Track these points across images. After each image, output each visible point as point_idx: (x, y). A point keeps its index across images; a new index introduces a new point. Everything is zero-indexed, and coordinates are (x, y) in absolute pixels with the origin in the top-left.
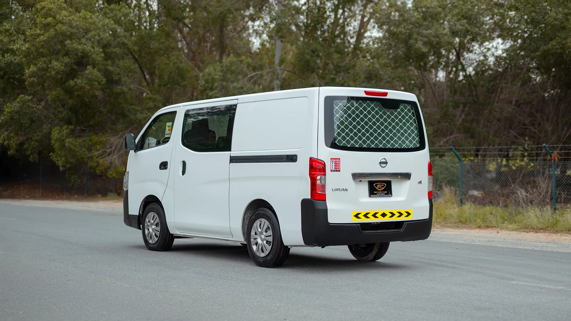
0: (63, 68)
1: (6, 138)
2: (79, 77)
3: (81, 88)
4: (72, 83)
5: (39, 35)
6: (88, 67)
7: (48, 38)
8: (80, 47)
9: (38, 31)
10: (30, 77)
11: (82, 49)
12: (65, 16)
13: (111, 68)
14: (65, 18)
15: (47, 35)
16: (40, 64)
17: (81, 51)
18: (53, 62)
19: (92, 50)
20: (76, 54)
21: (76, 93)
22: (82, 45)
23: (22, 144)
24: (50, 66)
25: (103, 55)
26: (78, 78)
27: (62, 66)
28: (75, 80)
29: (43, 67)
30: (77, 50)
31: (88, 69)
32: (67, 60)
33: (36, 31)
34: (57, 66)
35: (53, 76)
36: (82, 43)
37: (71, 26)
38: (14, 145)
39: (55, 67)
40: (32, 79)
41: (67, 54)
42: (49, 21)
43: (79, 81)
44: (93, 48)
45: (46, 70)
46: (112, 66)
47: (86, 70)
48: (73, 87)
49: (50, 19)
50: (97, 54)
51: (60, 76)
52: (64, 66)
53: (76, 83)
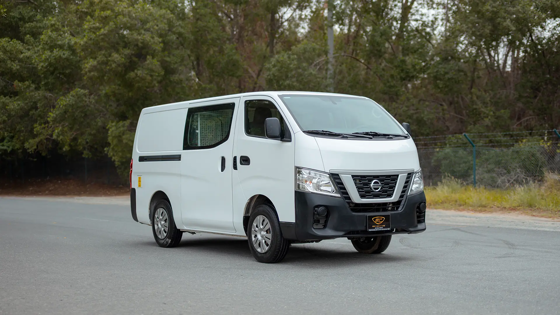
0: (123, 59)
1: (60, 133)
2: (139, 68)
3: (143, 79)
4: (132, 74)
5: (99, 29)
6: (148, 57)
7: (108, 31)
8: (140, 38)
9: (98, 24)
10: (90, 71)
11: (142, 39)
12: (125, 8)
13: (168, 59)
14: (124, 9)
15: (107, 28)
16: (100, 58)
17: (141, 41)
18: (113, 54)
19: (152, 40)
20: (137, 45)
21: (137, 85)
22: (142, 35)
23: (75, 139)
24: (109, 59)
25: (162, 45)
26: (138, 70)
27: (122, 57)
28: (136, 71)
29: (104, 60)
30: (137, 40)
31: (148, 59)
32: (127, 52)
33: (94, 24)
34: (117, 58)
35: (113, 69)
36: (141, 34)
37: (130, 17)
38: (68, 140)
39: (116, 60)
40: (92, 73)
41: (126, 45)
42: (108, 14)
43: (139, 73)
44: (153, 38)
45: (106, 63)
46: (169, 57)
47: (146, 61)
48: (133, 79)
49: (108, 12)
50: (156, 44)
51: (120, 69)
52: (125, 59)
53: (137, 74)
